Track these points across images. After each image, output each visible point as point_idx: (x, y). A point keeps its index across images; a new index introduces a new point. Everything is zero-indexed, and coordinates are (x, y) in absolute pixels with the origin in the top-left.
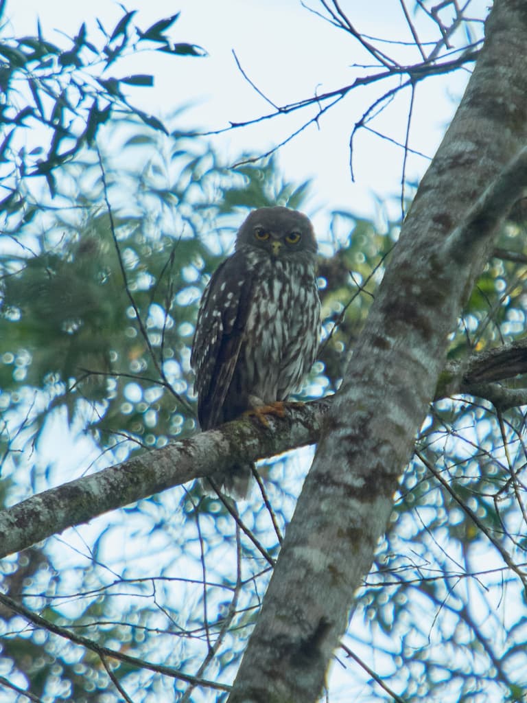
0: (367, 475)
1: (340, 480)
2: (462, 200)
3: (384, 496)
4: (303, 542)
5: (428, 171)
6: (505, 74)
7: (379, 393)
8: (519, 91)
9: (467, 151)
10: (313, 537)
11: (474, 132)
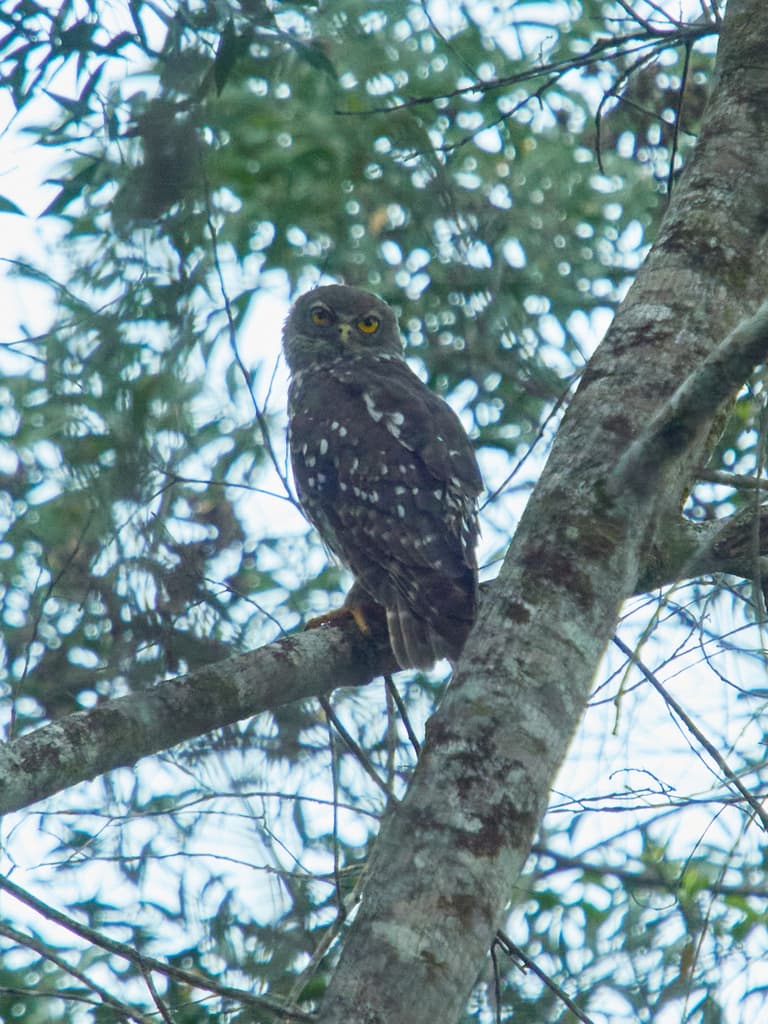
0: (485, 815)
1: (445, 821)
2: (648, 396)
3: (510, 846)
4: (386, 914)
5: (599, 347)
6: (721, 202)
7: (509, 690)
8: (741, 228)
9: (659, 319)
10: (401, 907)
11: (670, 290)
